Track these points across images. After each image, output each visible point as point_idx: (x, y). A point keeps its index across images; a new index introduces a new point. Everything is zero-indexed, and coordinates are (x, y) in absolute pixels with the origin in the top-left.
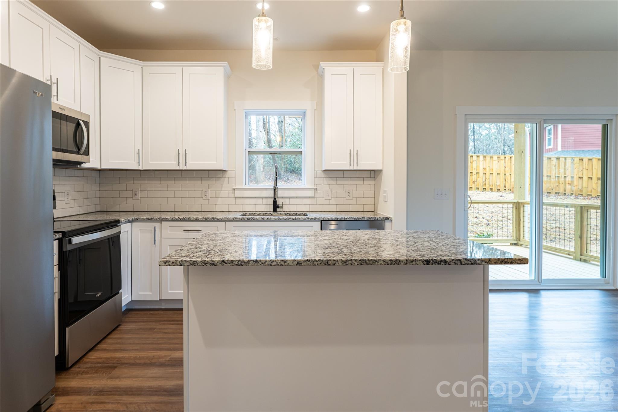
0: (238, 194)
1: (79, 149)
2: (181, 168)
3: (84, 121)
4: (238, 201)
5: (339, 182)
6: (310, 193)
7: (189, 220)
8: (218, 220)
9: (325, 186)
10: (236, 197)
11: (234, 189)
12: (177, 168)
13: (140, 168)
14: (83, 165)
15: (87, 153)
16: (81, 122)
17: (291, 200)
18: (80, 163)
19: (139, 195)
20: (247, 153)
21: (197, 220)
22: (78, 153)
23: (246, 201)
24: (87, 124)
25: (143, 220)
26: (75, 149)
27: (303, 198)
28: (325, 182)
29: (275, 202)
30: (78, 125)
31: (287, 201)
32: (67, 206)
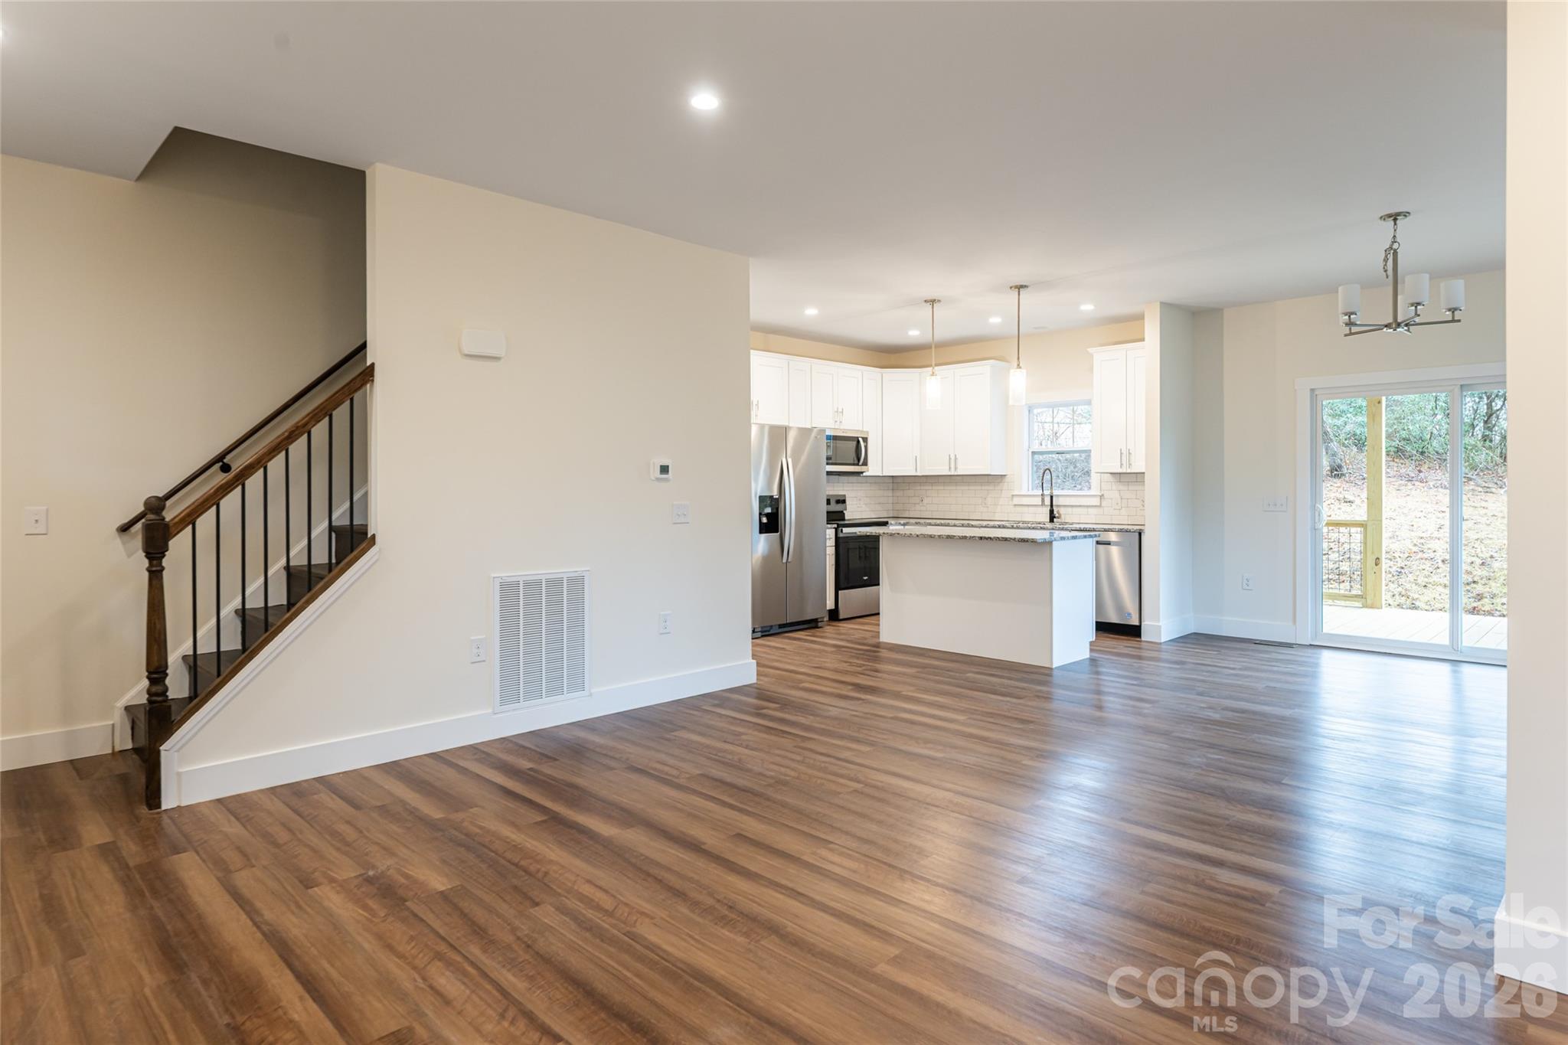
0: (1016, 501)
1: (859, 460)
2: (952, 474)
3: (863, 438)
4: (1019, 509)
5: (1131, 488)
6: (1096, 501)
7: (948, 525)
8: (973, 526)
9: (1113, 491)
10: (1015, 505)
11: (1013, 495)
12: (949, 473)
13: (918, 474)
14: (864, 474)
15: (865, 464)
16: (860, 439)
17: (1074, 509)
18: (862, 473)
19: (925, 501)
20: (1030, 453)
21: (955, 526)
22: (858, 465)
23: (1026, 509)
24: (865, 440)
25: (912, 524)
26: (856, 462)
27: (1088, 506)
28: (1114, 487)
29: (1052, 512)
30: (858, 442)
31: (1070, 509)
32: (860, 509)
